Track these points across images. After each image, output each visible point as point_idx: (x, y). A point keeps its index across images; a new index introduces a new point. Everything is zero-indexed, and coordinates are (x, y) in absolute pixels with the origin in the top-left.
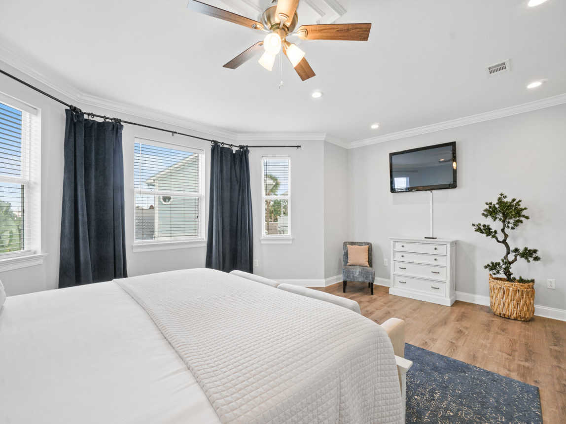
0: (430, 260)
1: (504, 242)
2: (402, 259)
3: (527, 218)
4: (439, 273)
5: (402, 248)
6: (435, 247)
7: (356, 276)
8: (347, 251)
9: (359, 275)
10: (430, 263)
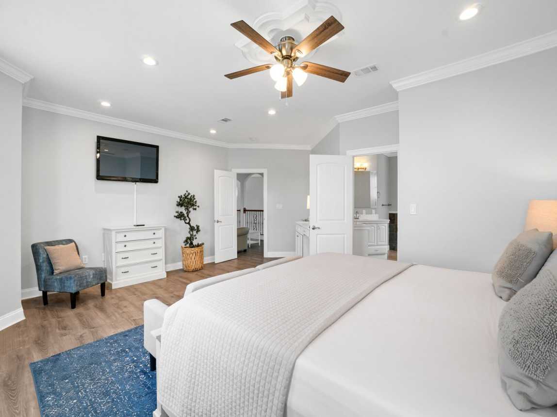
0: (149, 244)
1: (189, 223)
2: (125, 249)
3: (198, 207)
4: (156, 254)
5: (125, 238)
6: (153, 232)
7: (90, 280)
8: (48, 255)
9: (93, 278)
10: (151, 246)
